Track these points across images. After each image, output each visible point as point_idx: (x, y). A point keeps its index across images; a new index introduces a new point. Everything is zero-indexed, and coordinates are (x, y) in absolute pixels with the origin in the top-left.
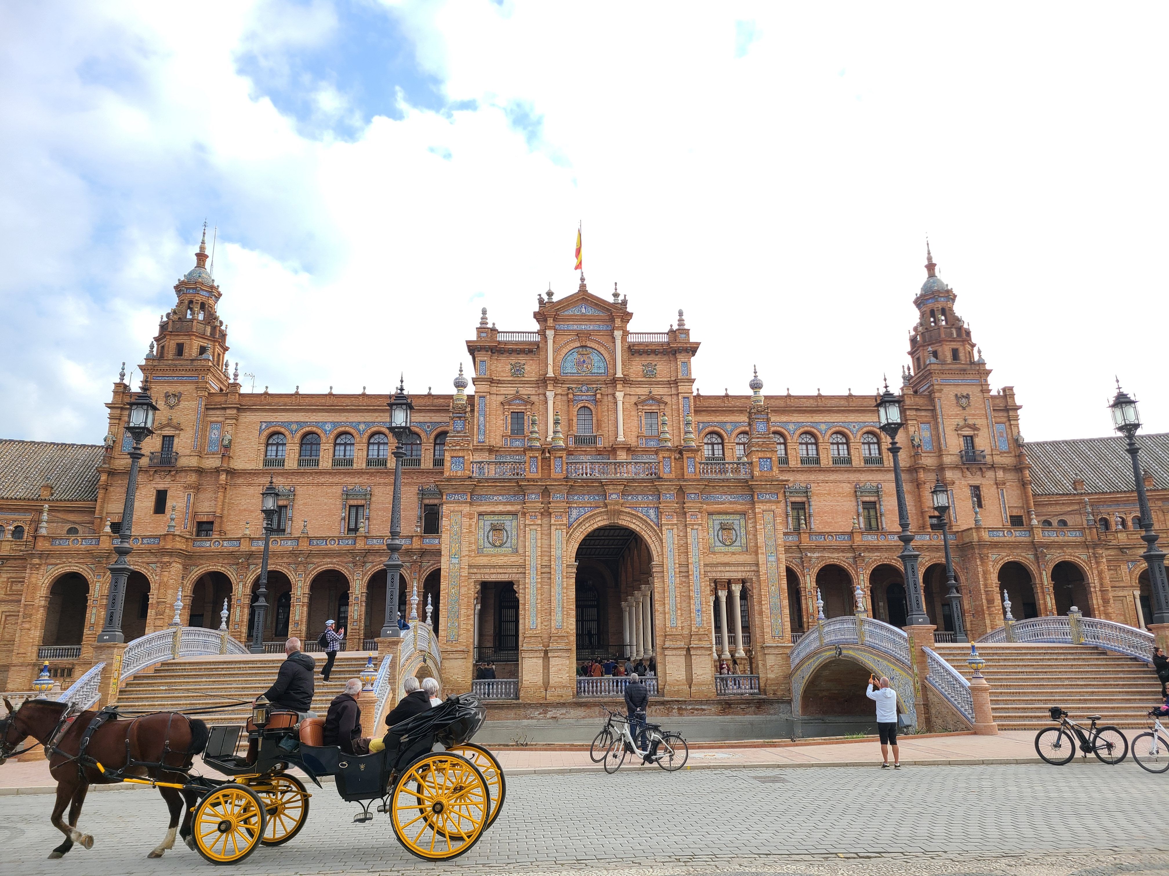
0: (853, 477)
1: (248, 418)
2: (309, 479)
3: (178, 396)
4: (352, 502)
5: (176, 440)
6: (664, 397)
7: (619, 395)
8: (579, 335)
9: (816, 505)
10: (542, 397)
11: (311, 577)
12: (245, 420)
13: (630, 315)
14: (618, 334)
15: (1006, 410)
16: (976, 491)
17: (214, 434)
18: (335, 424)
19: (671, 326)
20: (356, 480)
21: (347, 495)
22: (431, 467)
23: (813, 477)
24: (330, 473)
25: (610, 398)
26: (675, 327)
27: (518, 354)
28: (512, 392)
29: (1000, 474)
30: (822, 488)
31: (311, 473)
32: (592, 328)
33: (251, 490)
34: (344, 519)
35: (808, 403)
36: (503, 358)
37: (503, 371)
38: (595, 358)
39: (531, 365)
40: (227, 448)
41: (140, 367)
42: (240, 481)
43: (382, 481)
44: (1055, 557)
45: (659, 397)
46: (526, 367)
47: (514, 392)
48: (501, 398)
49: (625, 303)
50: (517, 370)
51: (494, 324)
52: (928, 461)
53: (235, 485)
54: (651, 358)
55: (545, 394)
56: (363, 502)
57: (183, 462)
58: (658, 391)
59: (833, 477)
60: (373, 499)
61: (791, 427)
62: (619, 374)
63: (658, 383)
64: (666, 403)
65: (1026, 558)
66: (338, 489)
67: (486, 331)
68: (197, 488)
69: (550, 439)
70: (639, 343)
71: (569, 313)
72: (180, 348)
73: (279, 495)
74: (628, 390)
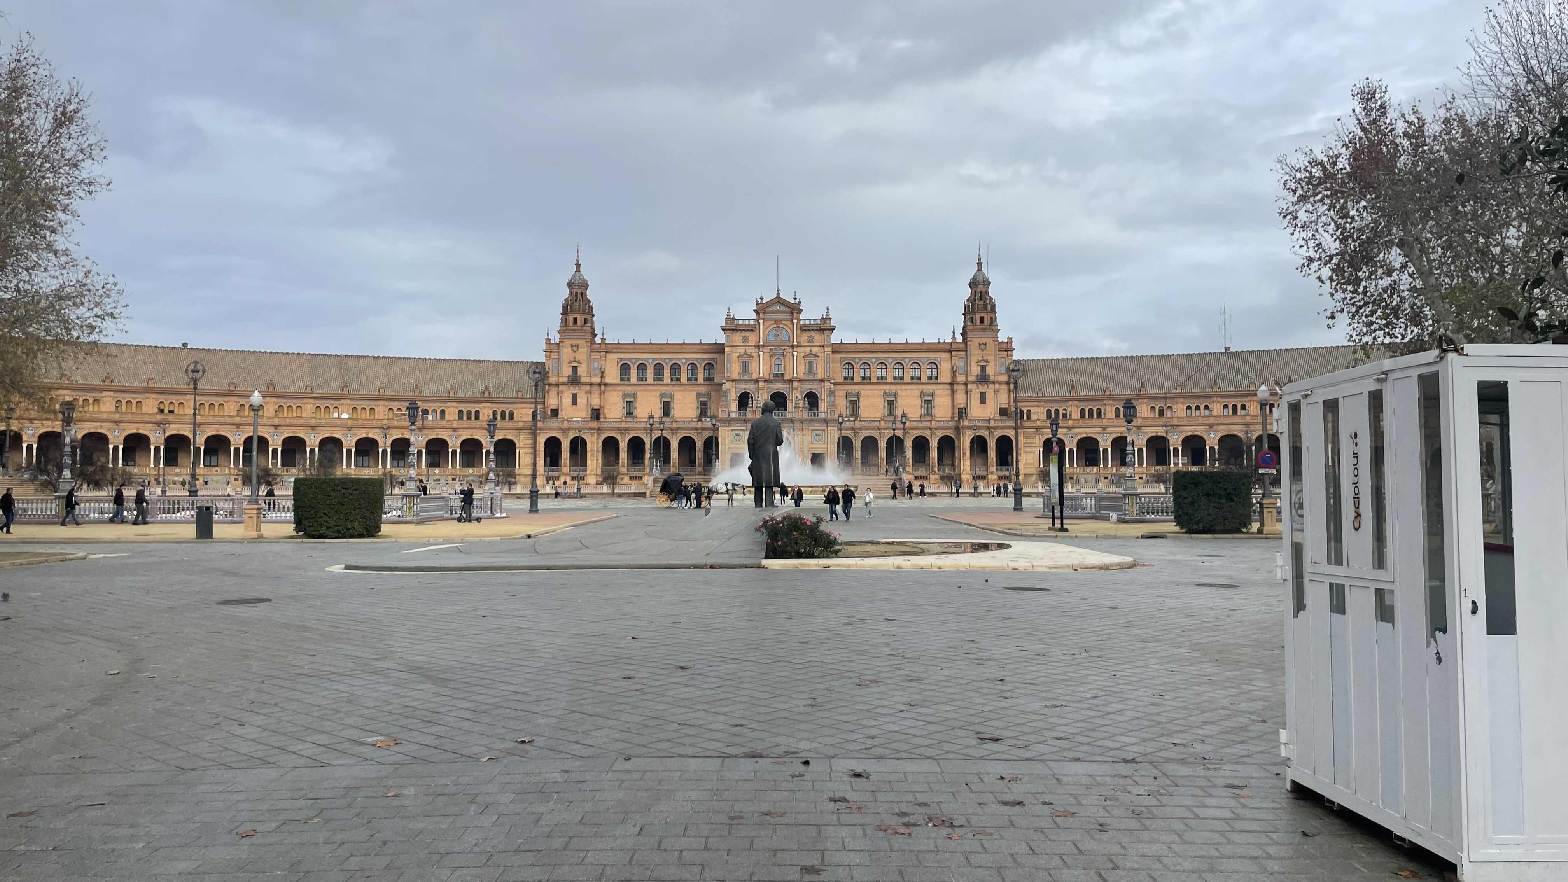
0: (921, 387)
1: (611, 356)
2: (643, 388)
3: (577, 346)
4: (665, 400)
5: (578, 369)
6: (818, 353)
7: (795, 353)
8: (776, 320)
9: (900, 402)
10: (757, 354)
11: (653, 439)
13: (802, 310)
14: (795, 321)
15: (1006, 351)
16: (983, 396)
17: (596, 365)
18: (654, 359)
19: (823, 315)
20: (666, 388)
21: (662, 395)
22: (703, 382)
23: (899, 387)
24: (653, 385)
25: (791, 354)
26: (825, 316)
27: (746, 331)
29: (997, 386)
30: (904, 393)
31: (644, 385)
32: (782, 316)
33: (615, 393)
34: (661, 408)
35: (899, 347)
36: (738, 333)
37: (738, 340)
38: (784, 333)
39: (752, 337)
40: (603, 372)
41: (558, 331)
42: (609, 388)
43: (679, 389)
44: (998, 433)
45: (815, 353)
46: (749, 338)
47: (744, 351)
48: (738, 354)
49: (800, 302)
50: (745, 339)
51: (734, 315)
52: (961, 378)
53: (607, 391)
54: (812, 332)
55: (759, 353)
56: (670, 400)
57: (584, 380)
58: (815, 350)
59: (910, 387)
60: (675, 398)
61: (890, 360)
62: (795, 343)
63: (815, 346)
64: (819, 357)
65: (984, 433)
66: (658, 393)
67: (730, 319)
68: (590, 392)
69: (761, 375)
70: (806, 325)
71: (771, 309)
72: (575, 320)
73: (630, 396)
74: (800, 350)
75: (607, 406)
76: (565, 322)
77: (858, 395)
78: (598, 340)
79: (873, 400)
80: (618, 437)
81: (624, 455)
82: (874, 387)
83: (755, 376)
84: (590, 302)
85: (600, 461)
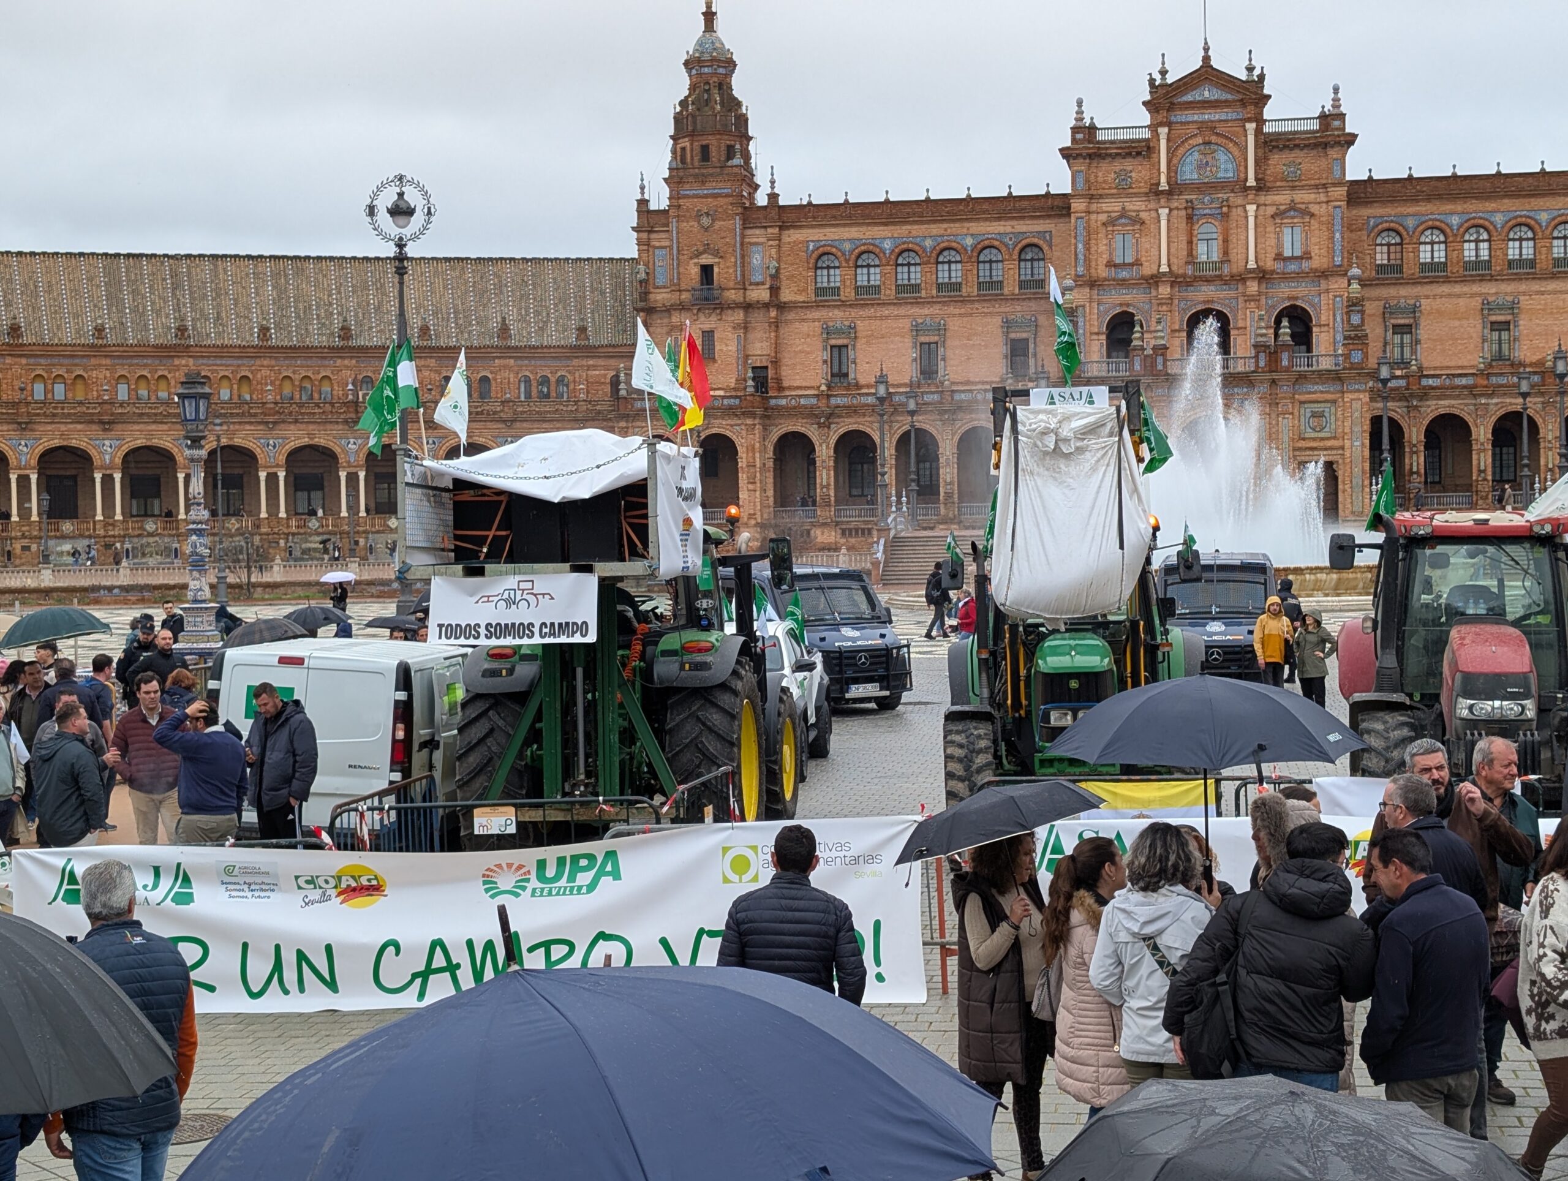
1: (793, 236)
2: (871, 311)
3: (712, 214)
4: (923, 339)
5: (716, 270)
6: (1310, 206)
7: (1251, 209)
8: (1203, 126)
9: (1525, 325)
10: (1153, 214)
11: (897, 436)
12: (788, 240)
13: (1269, 97)
14: (1250, 127)
17: (758, 259)
19: (1323, 107)
20: (926, 311)
21: (917, 330)
22: (1017, 291)
23: (1523, 287)
24: (894, 304)
25: (1240, 210)
26: (1328, 107)
27: (1124, 158)
28: (1116, 209)
30: (1535, 302)
31: (873, 305)
32: (1217, 117)
33: (805, 327)
34: (915, 360)
35: (1526, 183)
36: (1105, 165)
37: (1105, 181)
38: (1221, 156)
39: (1140, 172)
40: (774, 276)
41: (665, 179)
42: (791, 316)
43: (957, 311)
45: (1303, 206)
46: (1133, 174)
47: (1119, 208)
48: (1103, 217)
49: (1262, 77)
50: (1122, 179)
51: (1092, 119)
53: (786, 321)
54: (1297, 153)
55: (1157, 210)
56: (936, 338)
57: (727, 296)
58: (1302, 196)
59: (1552, 285)
60: (948, 334)
61: (1500, 218)
62: (1250, 182)
63: (1302, 187)
64: (1312, 215)
66: (906, 324)
67: (1084, 132)
68: (746, 327)
69: (1164, 268)
70: (1278, 135)
71: (1188, 98)
72: (705, 149)
73: (840, 332)
74: (1262, 199)
75: (787, 359)
76: (679, 156)
77: (1414, 310)
78: (761, 199)
79: (1457, 323)
80: (812, 433)
81: (825, 476)
82: (1458, 289)
83: (1148, 270)
84: (739, 104)
85: (770, 493)
